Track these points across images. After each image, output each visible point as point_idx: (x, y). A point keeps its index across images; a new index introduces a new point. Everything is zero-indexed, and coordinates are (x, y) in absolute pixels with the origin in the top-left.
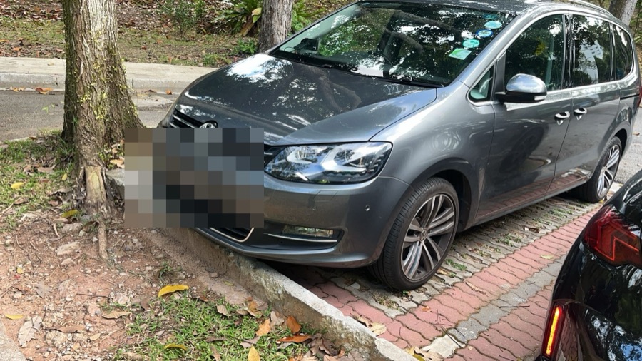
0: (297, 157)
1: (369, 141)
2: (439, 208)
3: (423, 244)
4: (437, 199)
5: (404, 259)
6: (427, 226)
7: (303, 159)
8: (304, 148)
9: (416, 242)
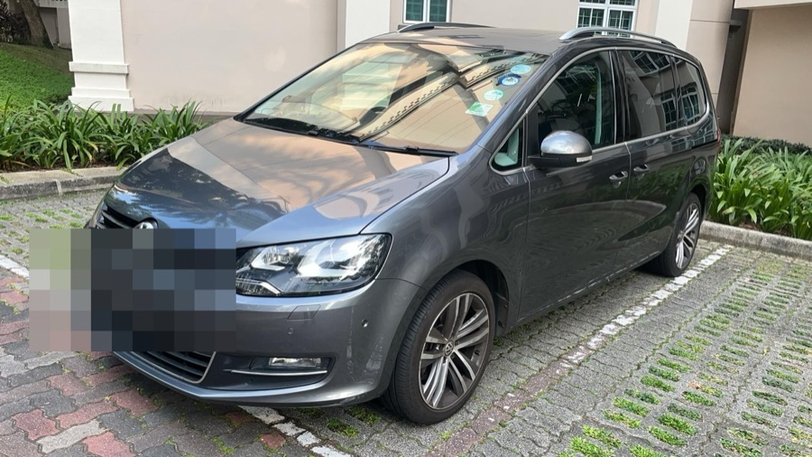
0: (266, 261)
1: (359, 234)
2: (466, 310)
3: (449, 360)
4: (462, 300)
5: (424, 382)
6: (453, 335)
7: (275, 264)
8: (275, 248)
9: (440, 358)
